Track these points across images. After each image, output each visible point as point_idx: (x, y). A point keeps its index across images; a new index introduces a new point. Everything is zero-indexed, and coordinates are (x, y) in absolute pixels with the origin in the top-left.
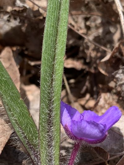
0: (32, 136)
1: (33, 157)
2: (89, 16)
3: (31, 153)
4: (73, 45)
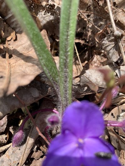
0: (55, 76)
1: (55, 88)
2: (89, 14)
3: (54, 85)
4: (80, 32)
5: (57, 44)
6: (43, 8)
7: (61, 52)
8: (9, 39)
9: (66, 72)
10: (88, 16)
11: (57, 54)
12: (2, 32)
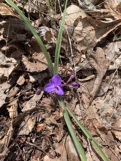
0: (53, 69)
5: (54, 58)
6: (48, 43)
7: (55, 62)
8: (33, 55)
9: (56, 67)
10: (66, 47)
11: (53, 62)
12: (30, 51)
